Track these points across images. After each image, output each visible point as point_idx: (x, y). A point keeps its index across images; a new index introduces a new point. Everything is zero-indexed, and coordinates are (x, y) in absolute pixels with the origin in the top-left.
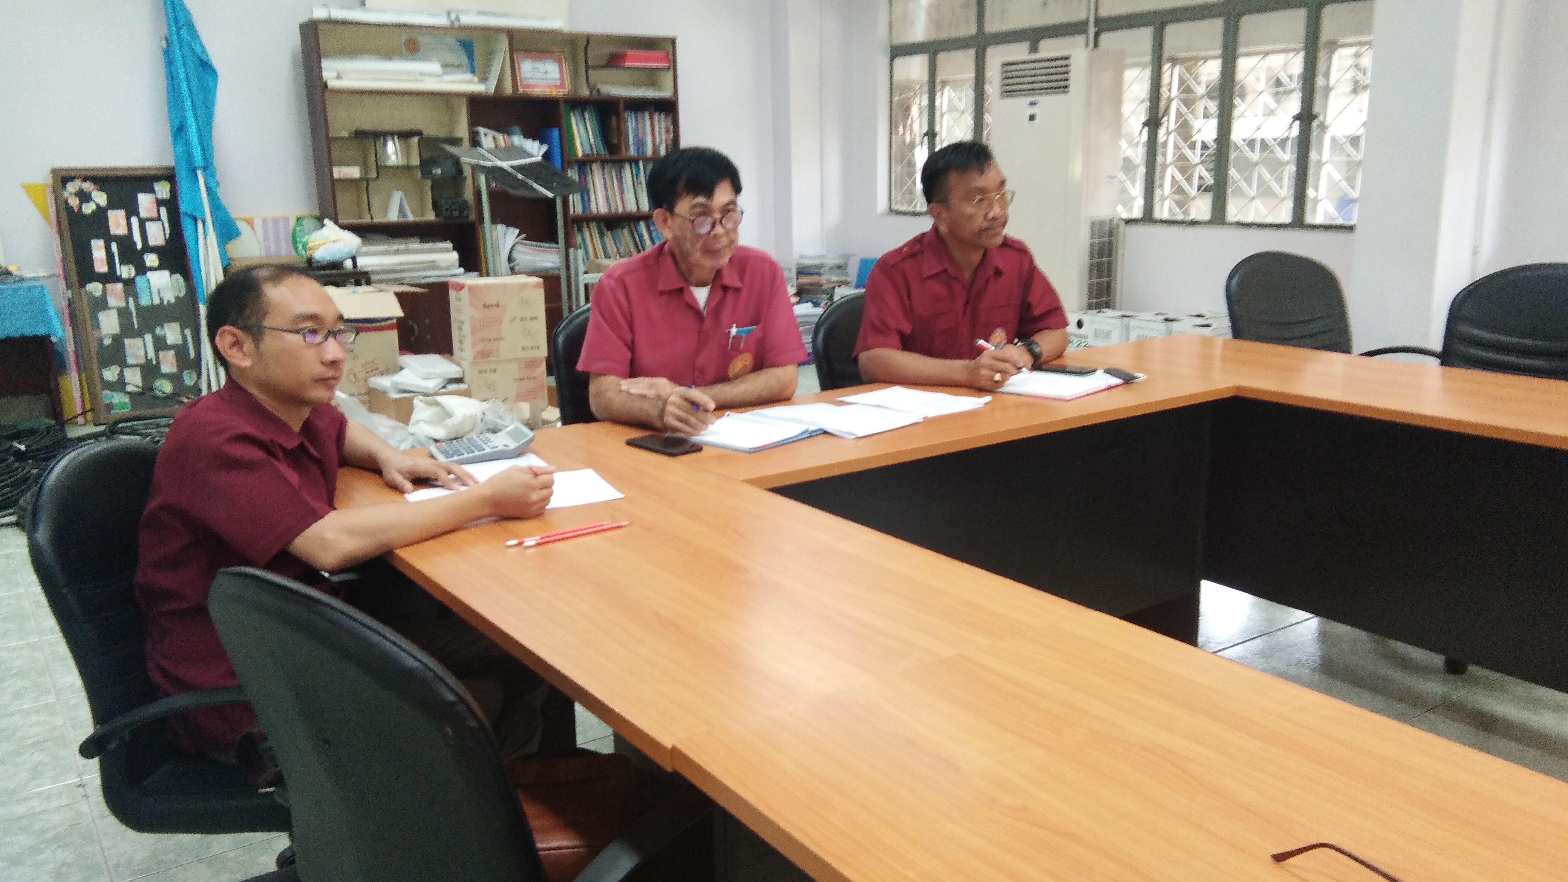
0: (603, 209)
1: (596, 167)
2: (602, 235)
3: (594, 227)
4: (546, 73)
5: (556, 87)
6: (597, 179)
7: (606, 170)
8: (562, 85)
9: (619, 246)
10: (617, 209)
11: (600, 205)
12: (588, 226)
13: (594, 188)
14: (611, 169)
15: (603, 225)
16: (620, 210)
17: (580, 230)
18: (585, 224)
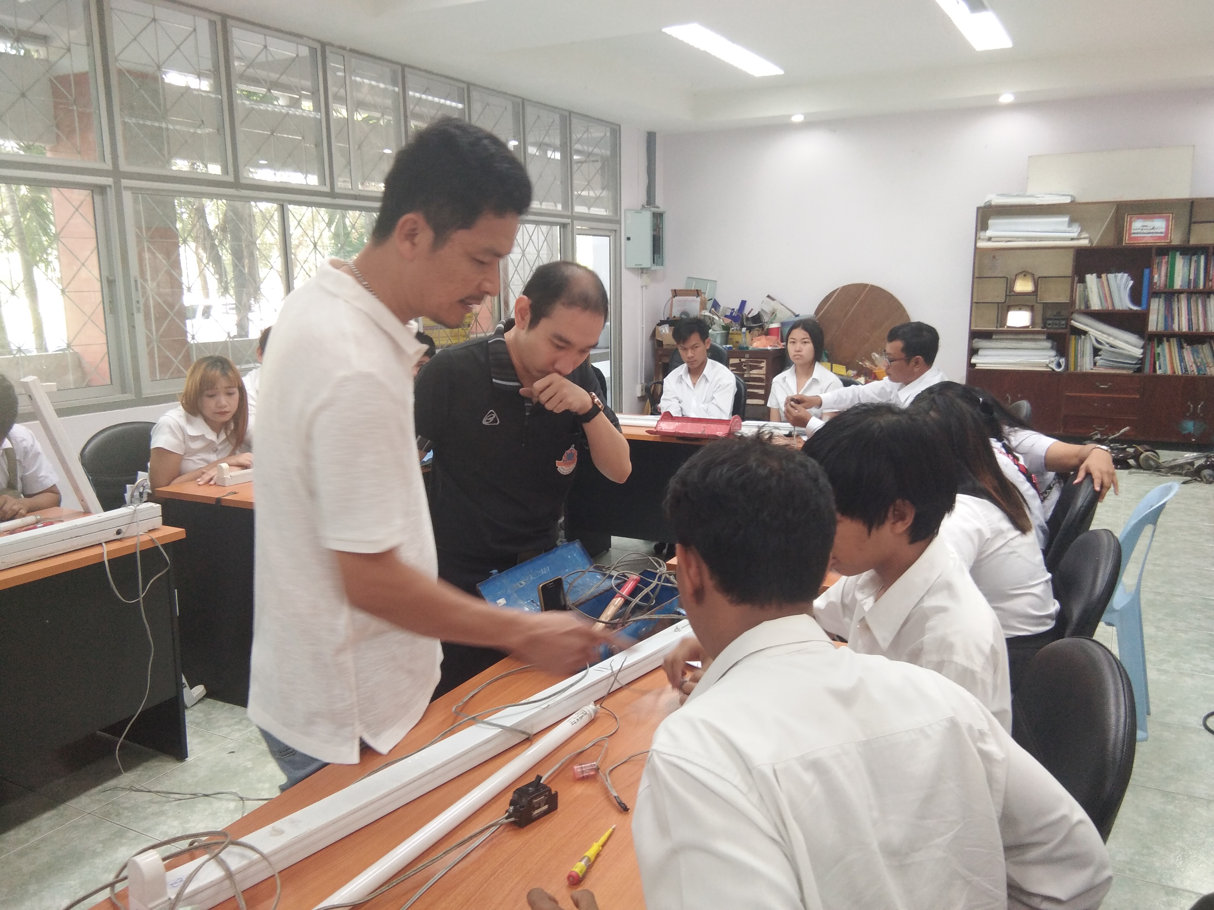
0: (1185, 329)
1: (1183, 298)
2: (1181, 347)
3: (1174, 342)
4: (1153, 228)
5: (1160, 238)
6: (1182, 305)
7: (1192, 300)
8: (1166, 237)
9: (1196, 358)
10: (1198, 329)
11: (1182, 324)
12: (1168, 341)
13: (1179, 312)
14: (1197, 298)
15: (1182, 340)
16: (1202, 330)
17: (1160, 342)
18: (1165, 339)
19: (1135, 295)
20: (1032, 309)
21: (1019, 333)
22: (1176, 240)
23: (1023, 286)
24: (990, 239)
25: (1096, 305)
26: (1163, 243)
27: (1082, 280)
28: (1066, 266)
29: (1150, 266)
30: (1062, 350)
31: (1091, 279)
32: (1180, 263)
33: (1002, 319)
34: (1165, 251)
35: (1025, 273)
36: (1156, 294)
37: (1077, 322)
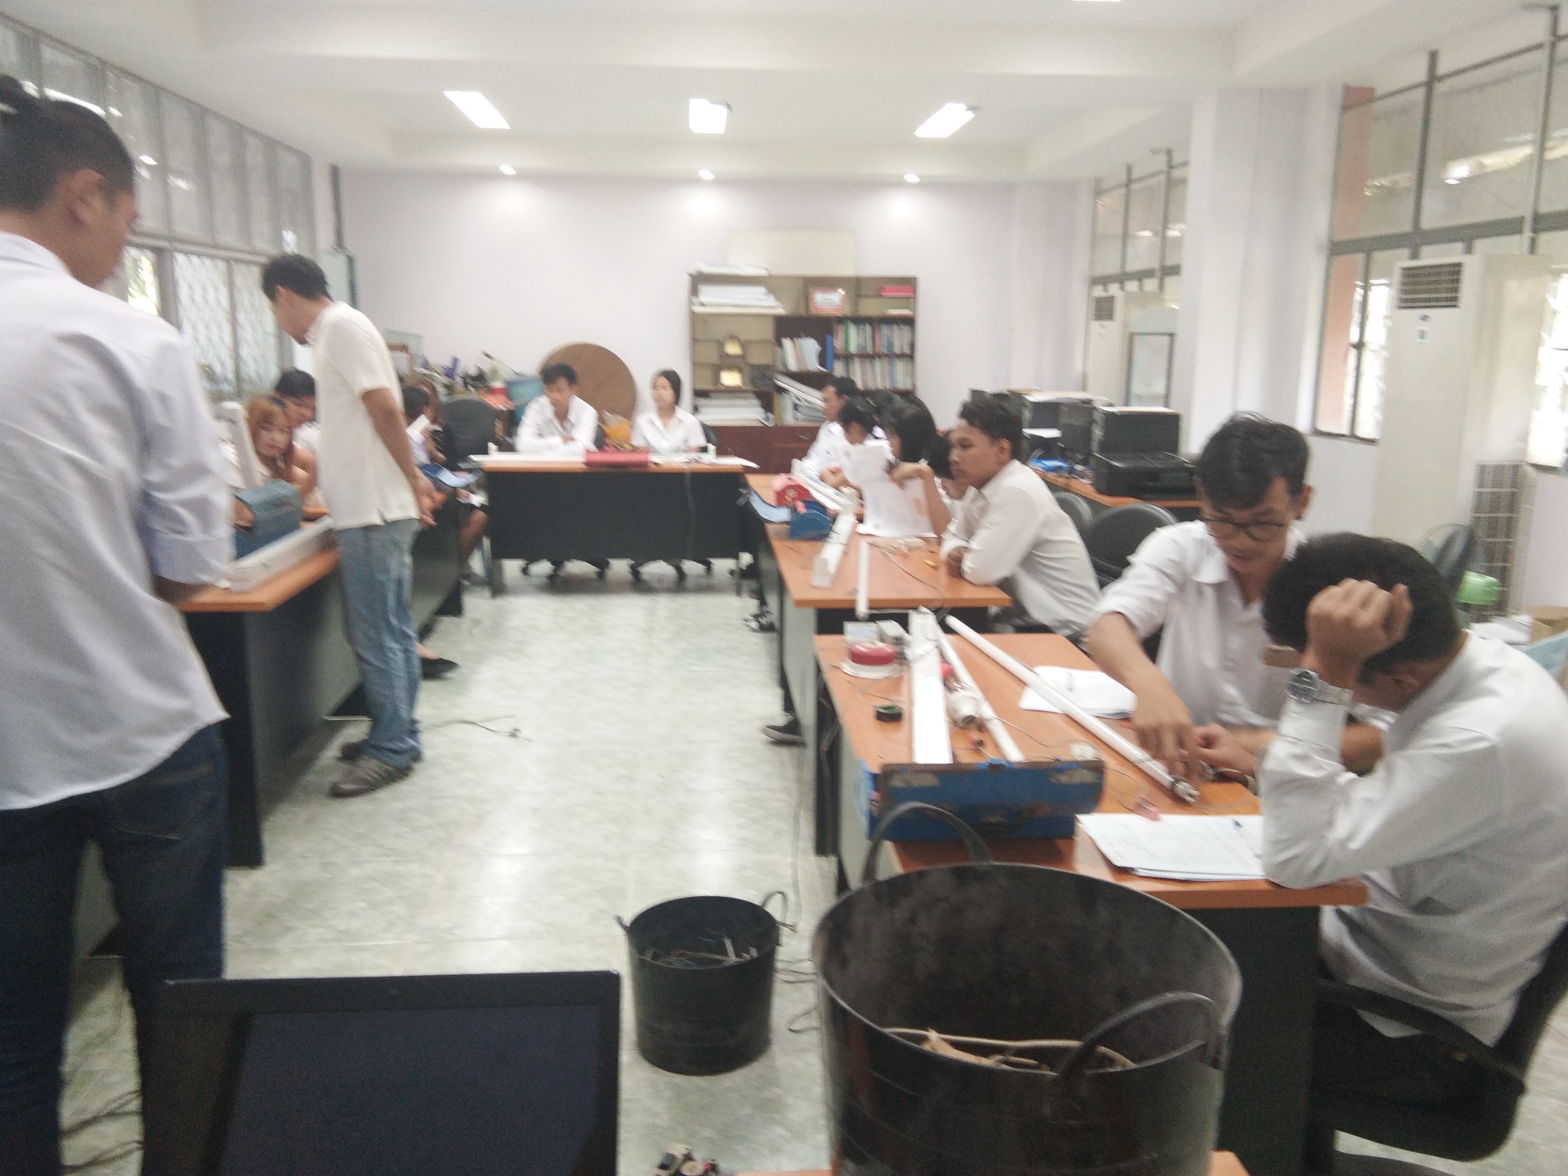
1: (857, 360)
4: (831, 300)
5: (836, 309)
6: (857, 365)
7: (863, 362)
8: (841, 308)
14: (867, 360)
19: (822, 359)
20: (740, 370)
21: (732, 392)
22: (847, 311)
23: (733, 349)
24: (703, 305)
25: (793, 366)
26: (838, 314)
27: (780, 345)
28: (768, 331)
29: (831, 333)
30: (768, 405)
31: (787, 343)
32: (852, 330)
33: (717, 379)
34: (841, 320)
35: (733, 338)
36: (837, 357)
37: (778, 380)
